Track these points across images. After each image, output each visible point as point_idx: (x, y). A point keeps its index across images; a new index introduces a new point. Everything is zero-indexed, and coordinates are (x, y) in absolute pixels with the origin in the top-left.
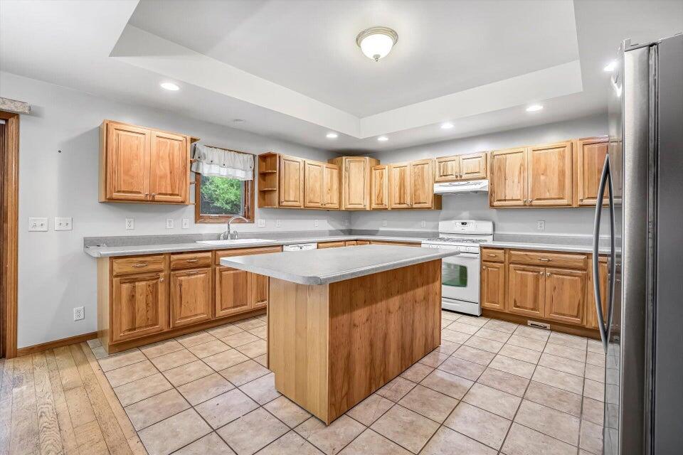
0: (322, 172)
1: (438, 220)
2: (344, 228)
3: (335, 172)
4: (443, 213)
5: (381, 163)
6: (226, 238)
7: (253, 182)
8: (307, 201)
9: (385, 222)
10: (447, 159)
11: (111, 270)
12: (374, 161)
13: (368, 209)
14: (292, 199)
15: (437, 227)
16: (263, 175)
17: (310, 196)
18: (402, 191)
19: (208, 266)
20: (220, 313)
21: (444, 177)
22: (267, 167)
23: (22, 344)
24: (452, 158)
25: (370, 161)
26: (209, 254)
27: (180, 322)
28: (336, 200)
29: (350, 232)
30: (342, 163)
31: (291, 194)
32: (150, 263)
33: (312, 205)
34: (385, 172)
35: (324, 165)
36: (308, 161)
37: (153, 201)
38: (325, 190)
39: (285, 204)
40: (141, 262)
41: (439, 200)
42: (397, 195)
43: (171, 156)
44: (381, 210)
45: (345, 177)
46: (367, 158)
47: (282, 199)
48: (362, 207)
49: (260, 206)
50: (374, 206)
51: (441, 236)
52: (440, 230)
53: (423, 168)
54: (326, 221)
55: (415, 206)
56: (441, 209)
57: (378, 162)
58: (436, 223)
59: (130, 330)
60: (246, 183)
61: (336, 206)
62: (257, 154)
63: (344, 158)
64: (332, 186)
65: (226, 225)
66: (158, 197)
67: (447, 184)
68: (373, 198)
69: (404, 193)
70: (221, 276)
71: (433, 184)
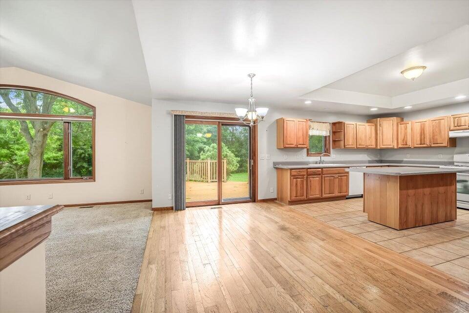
0: (365, 129)
1: (453, 154)
2: (377, 159)
3: (373, 128)
4: (457, 149)
5: (404, 120)
6: (320, 164)
7: (329, 136)
8: (358, 144)
9: (408, 156)
10: (460, 116)
11: (291, 174)
12: (399, 119)
13: (396, 147)
14: (350, 144)
15: (453, 158)
16: (334, 133)
17: (359, 142)
18: (423, 137)
19: (319, 175)
20: (324, 196)
21: (458, 127)
22: (337, 128)
23: (259, 198)
24: (465, 115)
25: (397, 120)
26: (320, 169)
27: (311, 197)
28: (374, 143)
29: (381, 161)
30: (377, 122)
31: (350, 142)
32: (302, 172)
33: (360, 146)
34: (409, 126)
35: (367, 124)
36: (358, 123)
37: (297, 147)
38: (368, 137)
39: (347, 146)
40: (299, 171)
41: (453, 142)
42: (419, 139)
43: (303, 128)
44: (405, 148)
45: (380, 130)
46: (395, 118)
47: (346, 144)
48: (392, 146)
49: (333, 148)
50: (400, 146)
51: (455, 164)
52: (455, 160)
53: (440, 123)
54: (366, 155)
55: (433, 145)
56: (456, 147)
57: (402, 120)
58: (451, 156)
59: (296, 197)
60: (326, 137)
61: (374, 146)
62: (331, 122)
63: (378, 119)
64: (371, 136)
65: (320, 157)
66: (299, 146)
67: (461, 131)
68: (400, 141)
69: (424, 138)
70: (324, 180)
71: (448, 132)
